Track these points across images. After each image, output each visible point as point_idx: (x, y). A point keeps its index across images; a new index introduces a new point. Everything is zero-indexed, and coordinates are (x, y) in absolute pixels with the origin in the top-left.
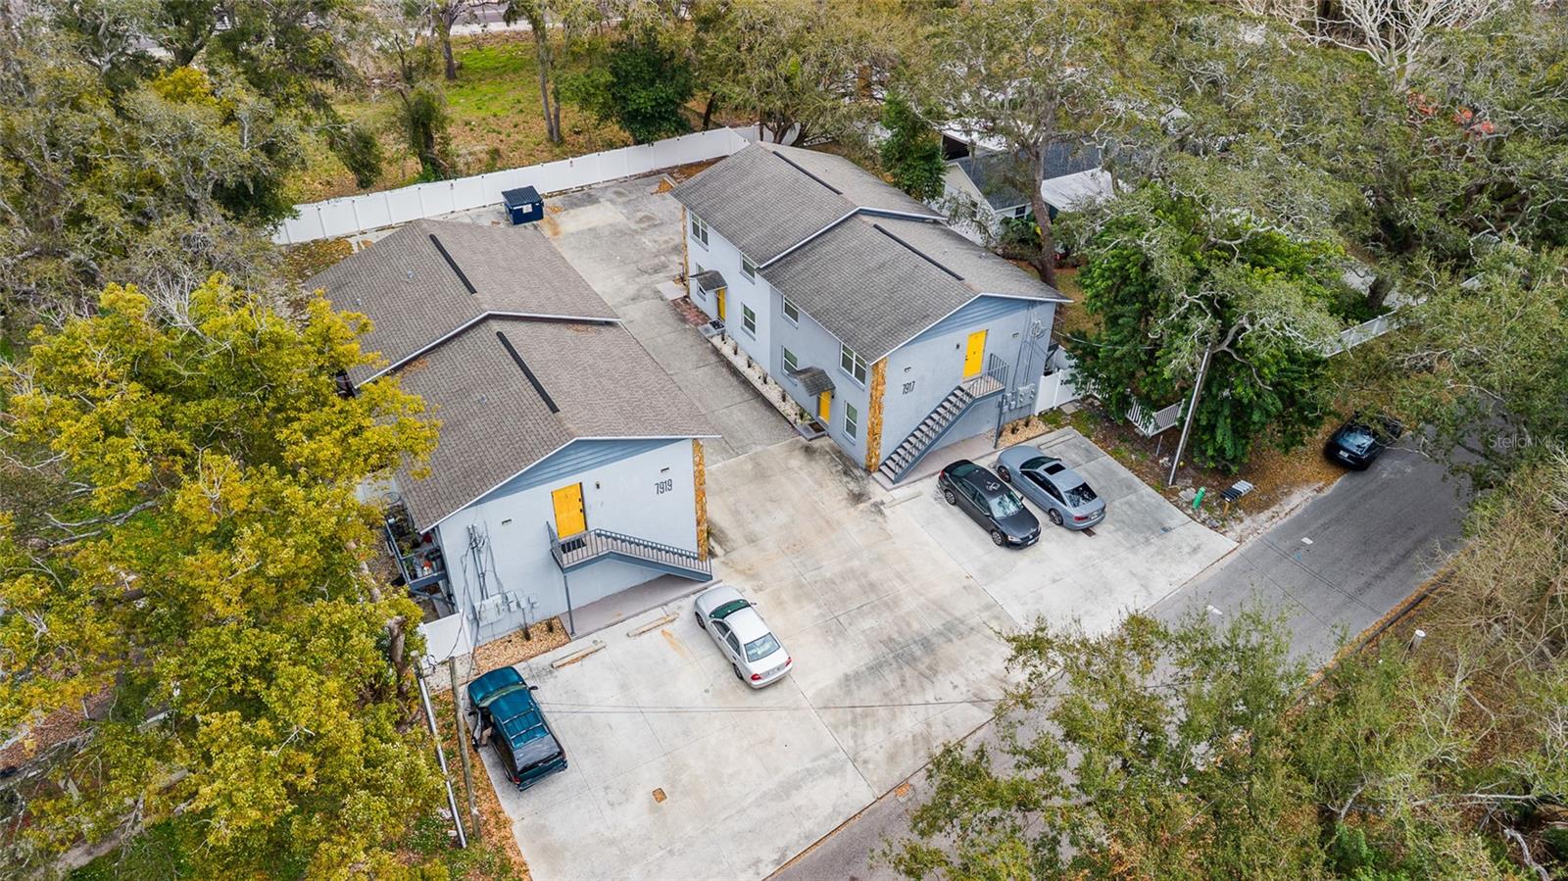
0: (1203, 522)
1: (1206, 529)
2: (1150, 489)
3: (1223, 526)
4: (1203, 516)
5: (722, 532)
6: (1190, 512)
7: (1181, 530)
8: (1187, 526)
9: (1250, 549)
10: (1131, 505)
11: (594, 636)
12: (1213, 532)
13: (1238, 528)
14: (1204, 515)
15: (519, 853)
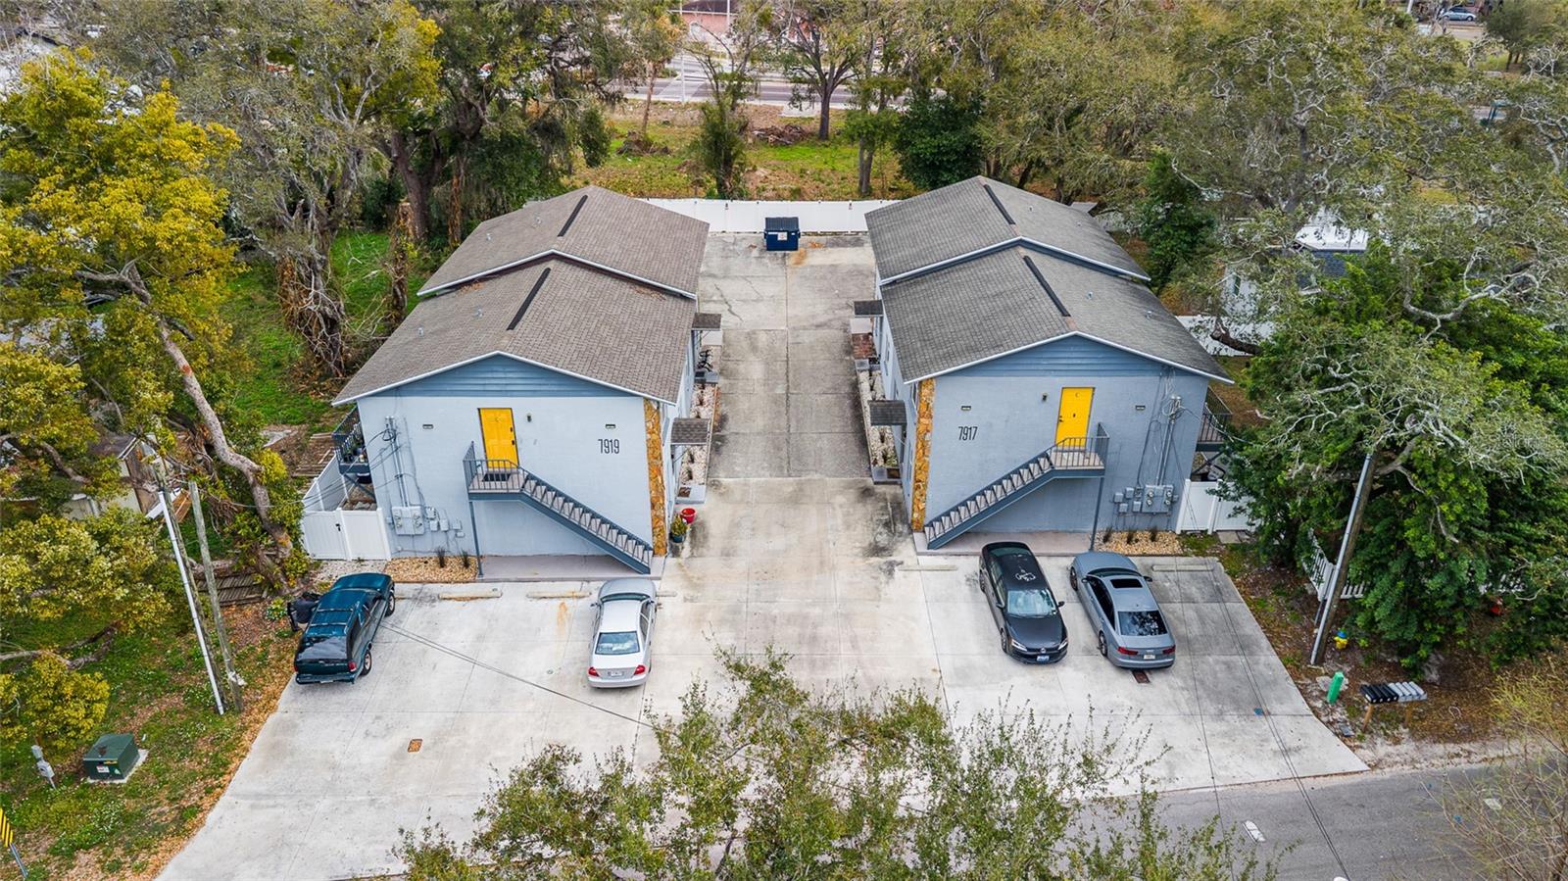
0: (1329, 724)
1: (1329, 733)
2: (1275, 660)
3: (1361, 738)
4: (1337, 716)
5: (705, 537)
6: (1319, 704)
7: (1287, 721)
8: (1300, 719)
9: (1383, 780)
10: (1229, 666)
11: (498, 586)
12: (1337, 740)
13: (1383, 749)
14: (1340, 714)
15: (252, 741)
